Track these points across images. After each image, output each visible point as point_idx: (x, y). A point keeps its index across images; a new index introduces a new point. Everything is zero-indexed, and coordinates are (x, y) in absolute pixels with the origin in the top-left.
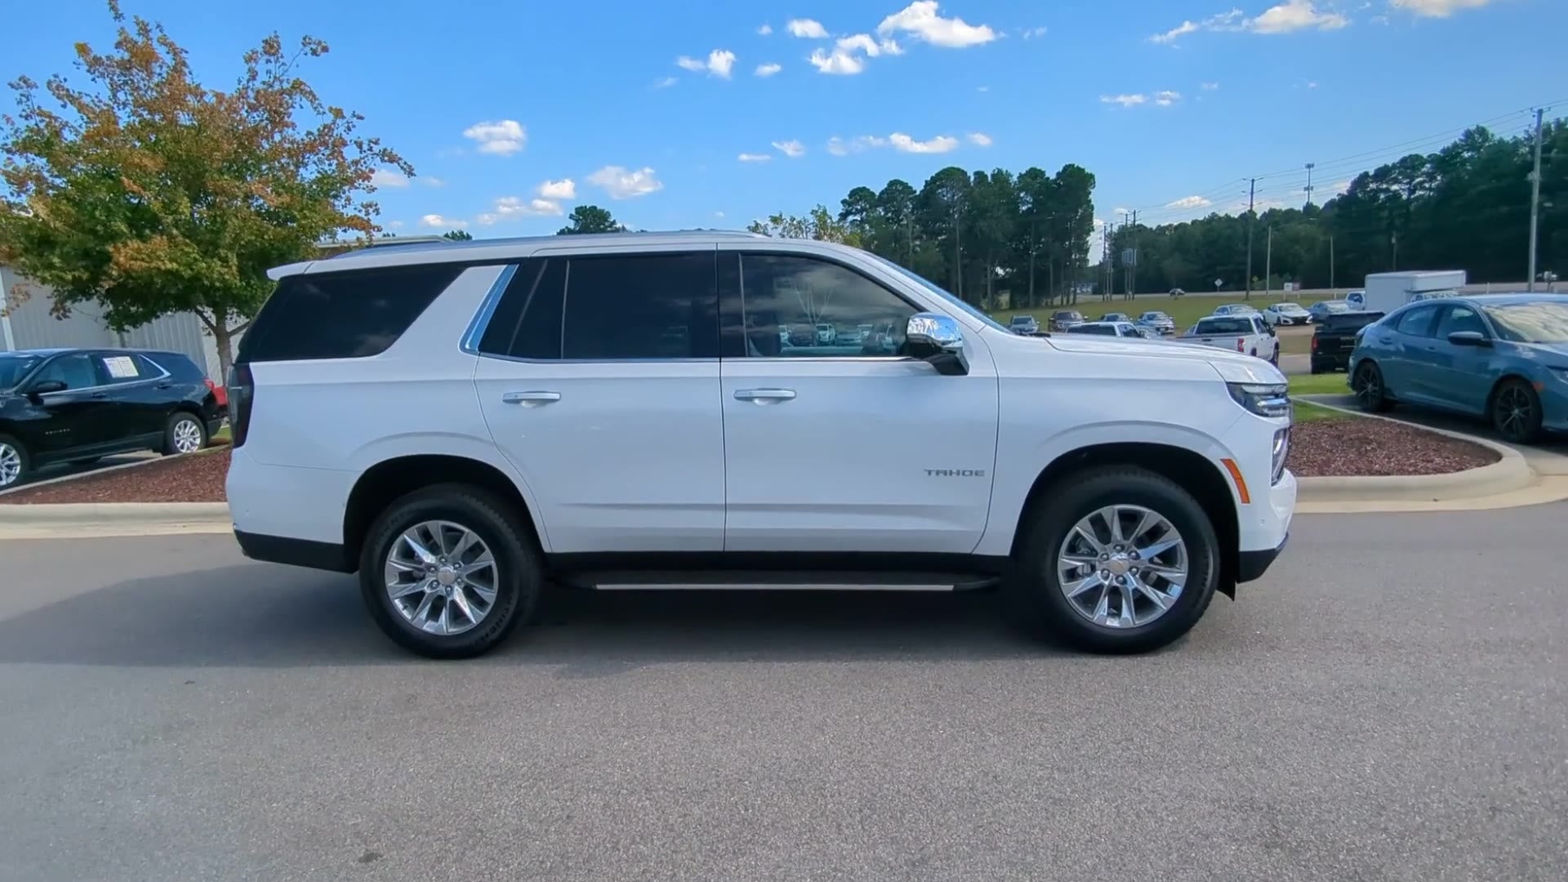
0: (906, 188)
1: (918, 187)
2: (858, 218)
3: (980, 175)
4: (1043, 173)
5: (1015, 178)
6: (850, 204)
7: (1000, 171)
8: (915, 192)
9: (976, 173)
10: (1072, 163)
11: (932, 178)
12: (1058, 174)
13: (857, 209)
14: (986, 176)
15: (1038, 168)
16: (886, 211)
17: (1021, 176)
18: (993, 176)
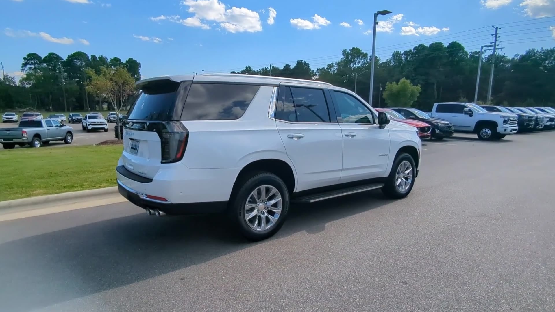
0: (58, 58)
1: (65, 58)
2: (33, 66)
3: (94, 57)
4: (120, 60)
5: (109, 60)
6: (28, 60)
7: (102, 56)
8: (63, 59)
9: (92, 56)
10: (132, 58)
11: (71, 55)
12: (127, 61)
13: (32, 63)
14: (97, 58)
15: (118, 58)
16: (48, 65)
17: (111, 60)
18: (99, 58)
